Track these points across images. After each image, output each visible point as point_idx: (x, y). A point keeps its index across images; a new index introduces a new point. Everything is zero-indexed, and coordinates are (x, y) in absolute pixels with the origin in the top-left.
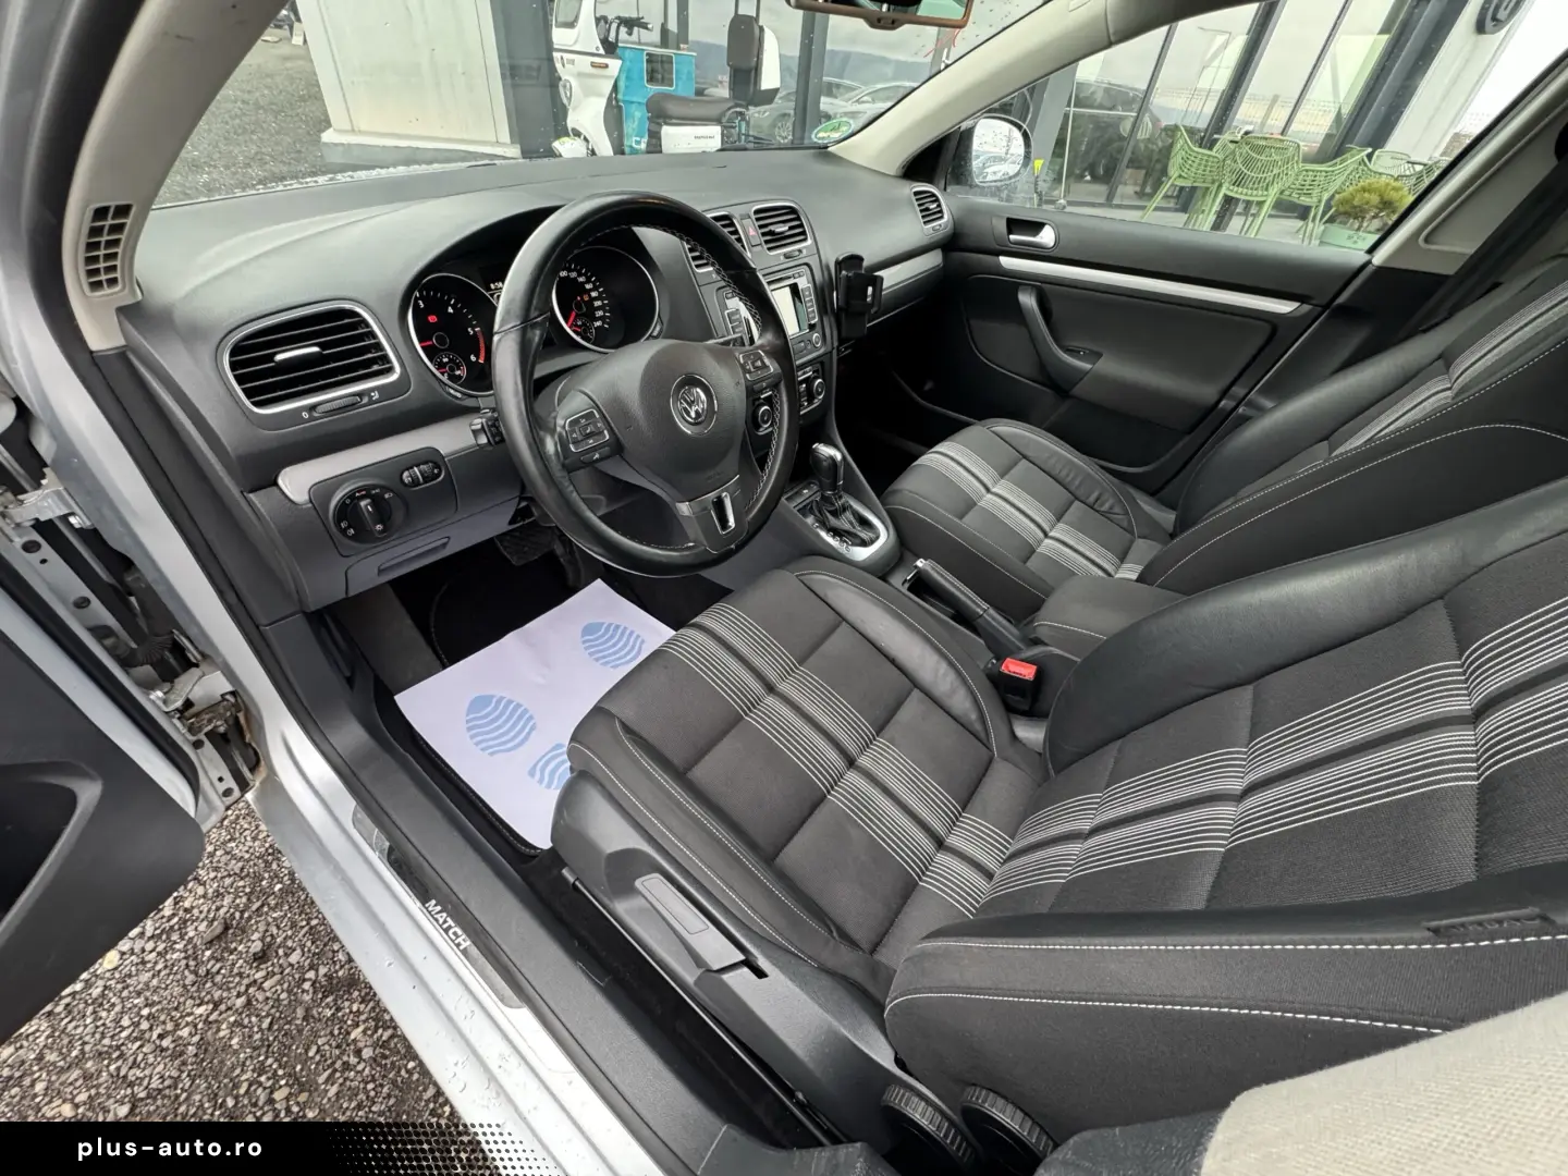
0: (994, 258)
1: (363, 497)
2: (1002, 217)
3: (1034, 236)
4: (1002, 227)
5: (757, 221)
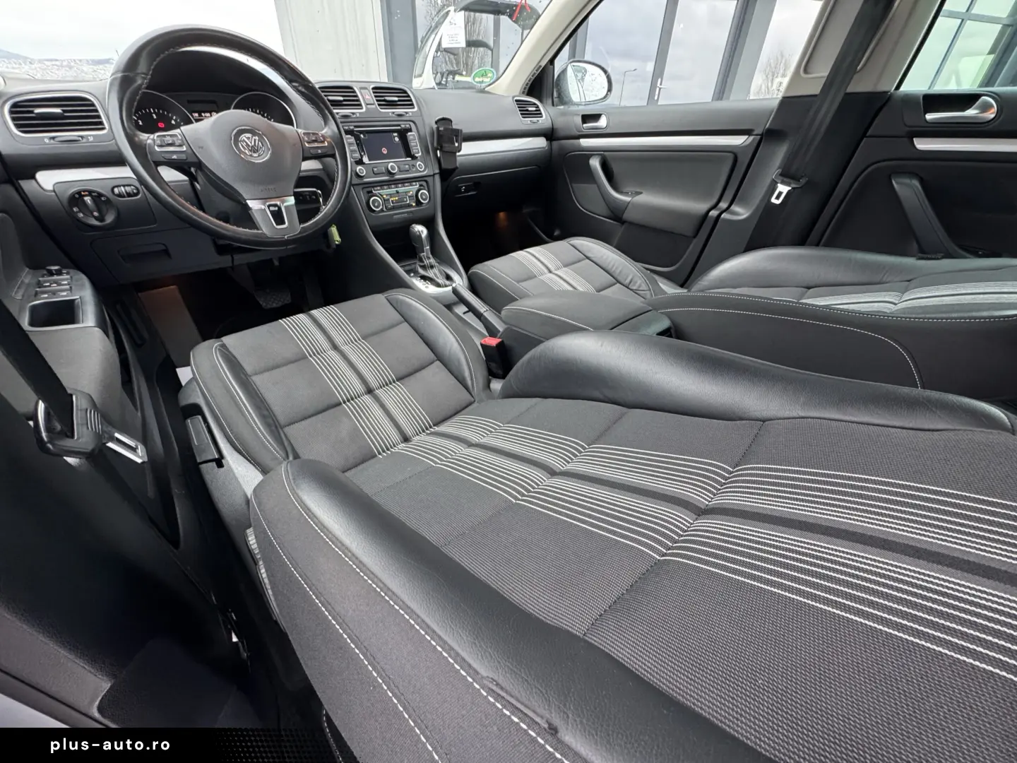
0: (575, 141)
1: (86, 196)
2: (579, 115)
3: (596, 123)
4: (579, 119)
5: (374, 92)
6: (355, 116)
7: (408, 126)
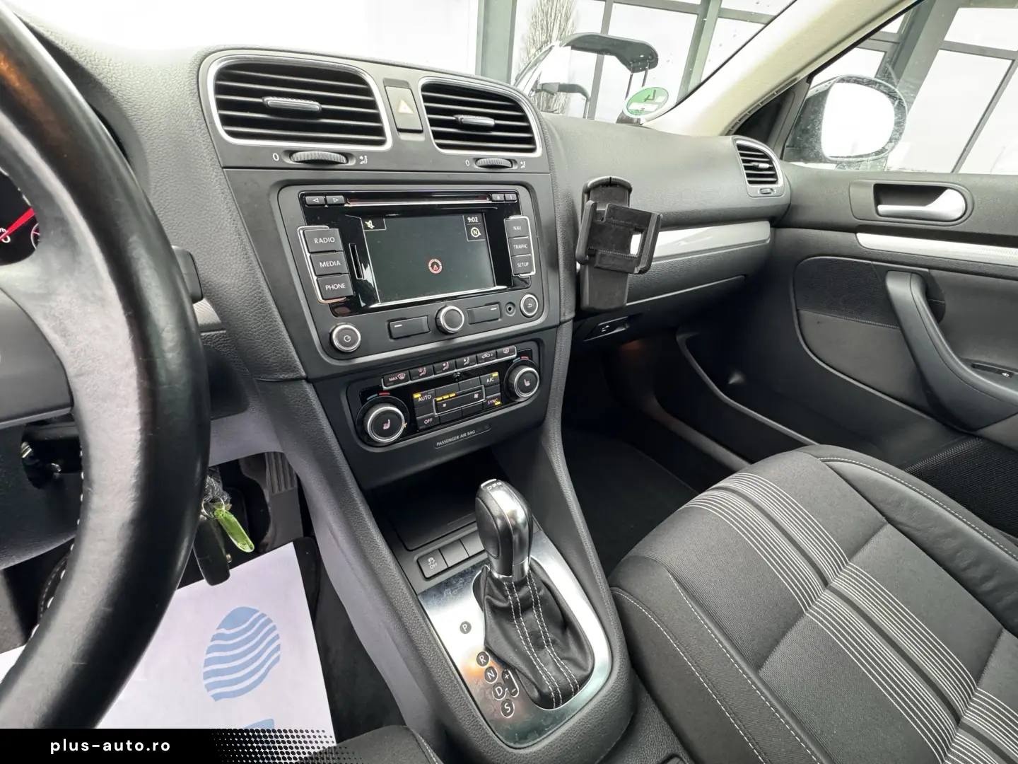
0: (851, 235)
2: (867, 184)
3: (925, 204)
5: (426, 99)
6: (352, 163)
7: (511, 197)
